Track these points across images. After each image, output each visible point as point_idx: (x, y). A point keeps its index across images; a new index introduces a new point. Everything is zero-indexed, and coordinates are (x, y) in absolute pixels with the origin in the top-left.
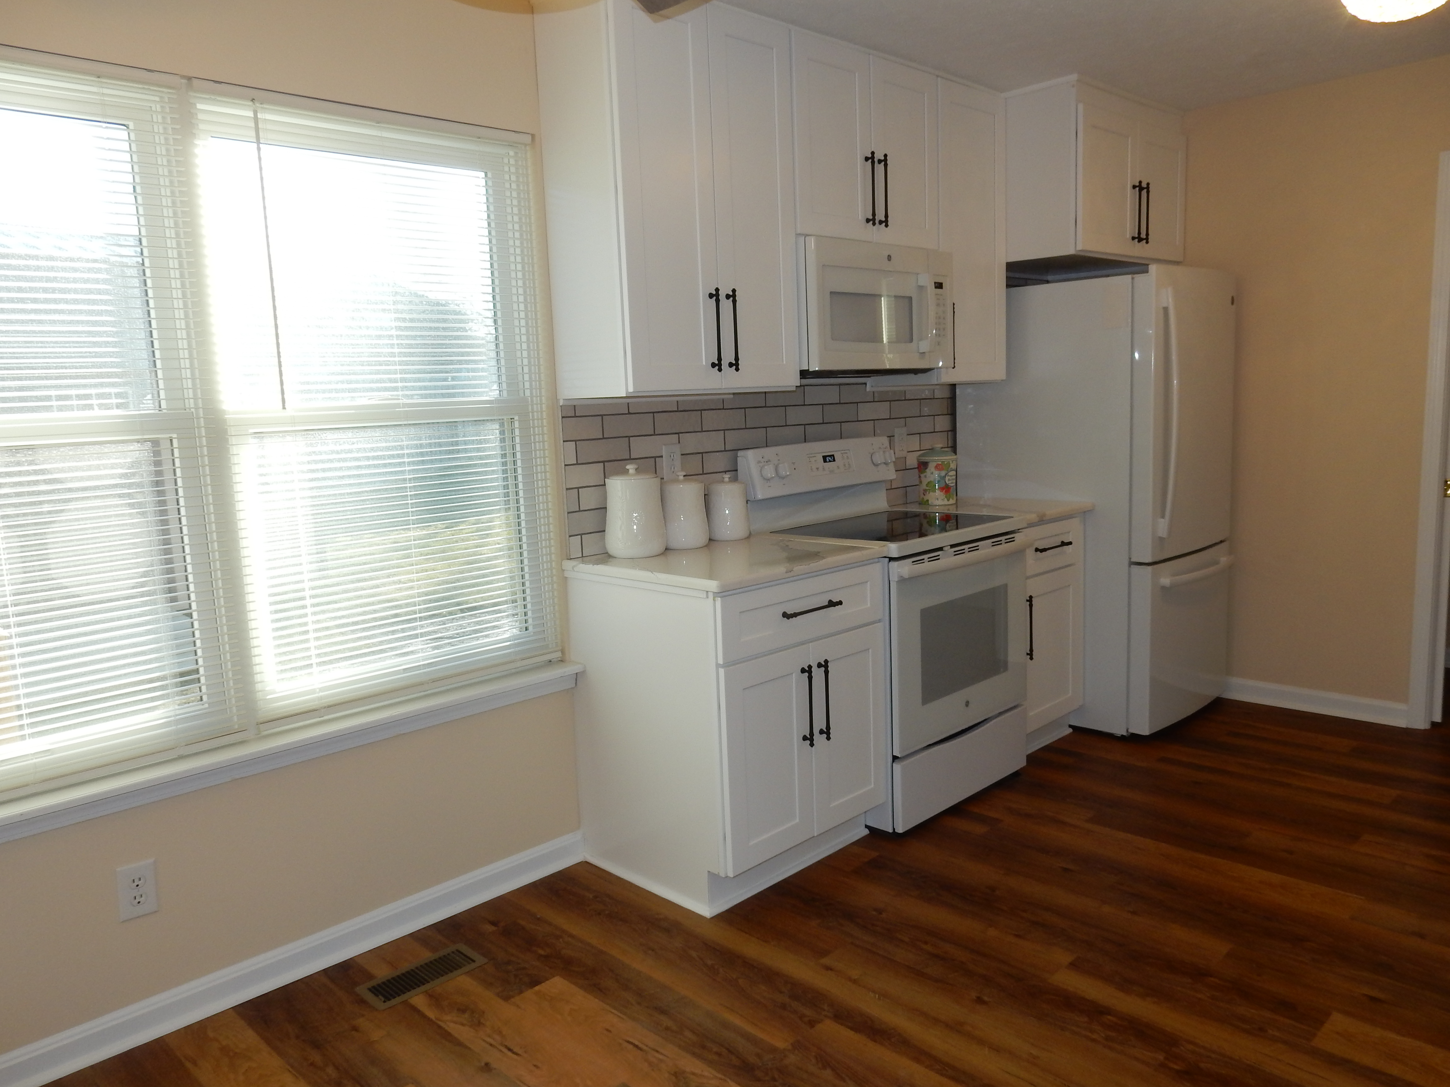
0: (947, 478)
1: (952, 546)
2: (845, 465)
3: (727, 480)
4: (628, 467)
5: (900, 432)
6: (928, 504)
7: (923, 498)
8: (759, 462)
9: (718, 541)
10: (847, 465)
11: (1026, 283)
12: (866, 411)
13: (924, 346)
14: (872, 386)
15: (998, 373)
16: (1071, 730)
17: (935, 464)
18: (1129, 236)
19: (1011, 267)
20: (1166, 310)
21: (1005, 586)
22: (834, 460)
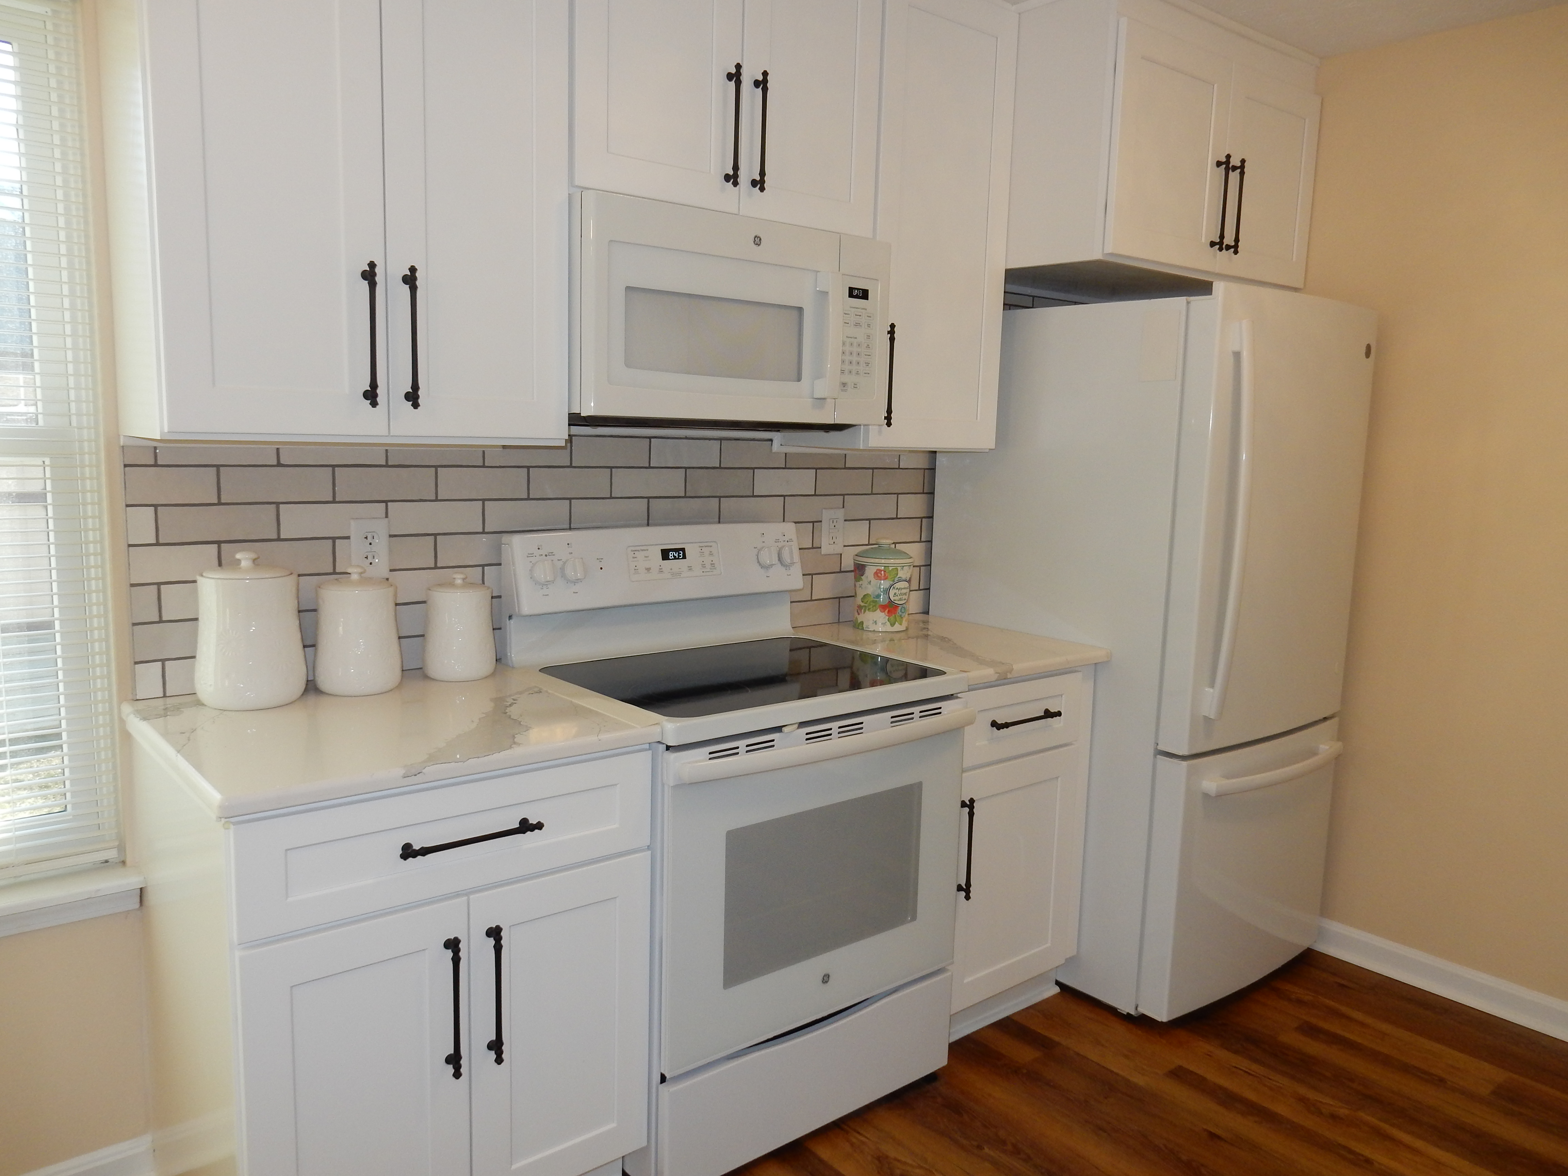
0: (892, 592)
1: (802, 724)
2: (704, 566)
3: (459, 582)
4: (238, 556)
5: (831, 514)
6: (863, 629)
7: (857, 618)
8: (530, 555)
9: (434, 680)
10: (708, 566)
11: (1035, 302)
12: (765, 482)
13: (822, 388)
14: (781, 445)
15: (985, 439)
16: (1057, 990)
17: (874, 569)
18: (1205, 240)
19: (1012, 276)
20: (1237, 355)
21: (919, 785)
22: (684, 557)
